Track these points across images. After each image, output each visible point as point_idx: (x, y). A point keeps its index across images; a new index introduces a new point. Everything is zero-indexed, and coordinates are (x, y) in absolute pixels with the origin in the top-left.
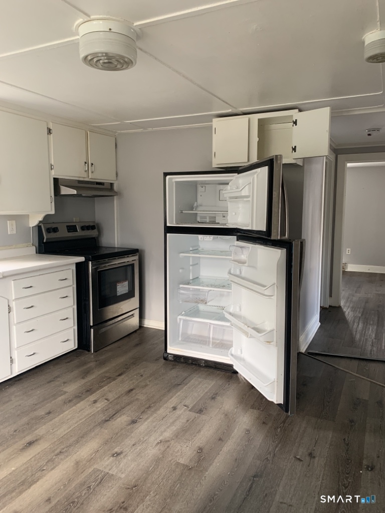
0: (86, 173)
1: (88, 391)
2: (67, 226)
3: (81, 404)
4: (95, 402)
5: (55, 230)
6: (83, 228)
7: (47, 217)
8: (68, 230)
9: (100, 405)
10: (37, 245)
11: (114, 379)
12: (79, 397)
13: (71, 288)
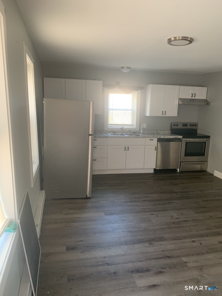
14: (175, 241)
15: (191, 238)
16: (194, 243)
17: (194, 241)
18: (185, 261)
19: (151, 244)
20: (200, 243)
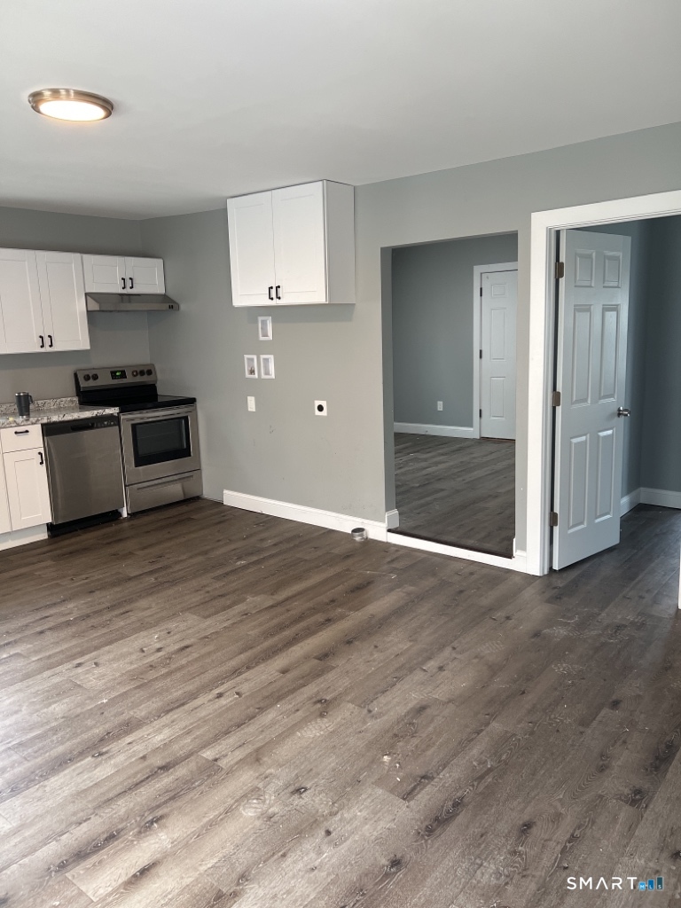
14: (170, 714)
15: (211, 690)
16: (222, 698)
17: (220, 696)
18: (210, 758)
19: (101, 754)
20: (237, 694)
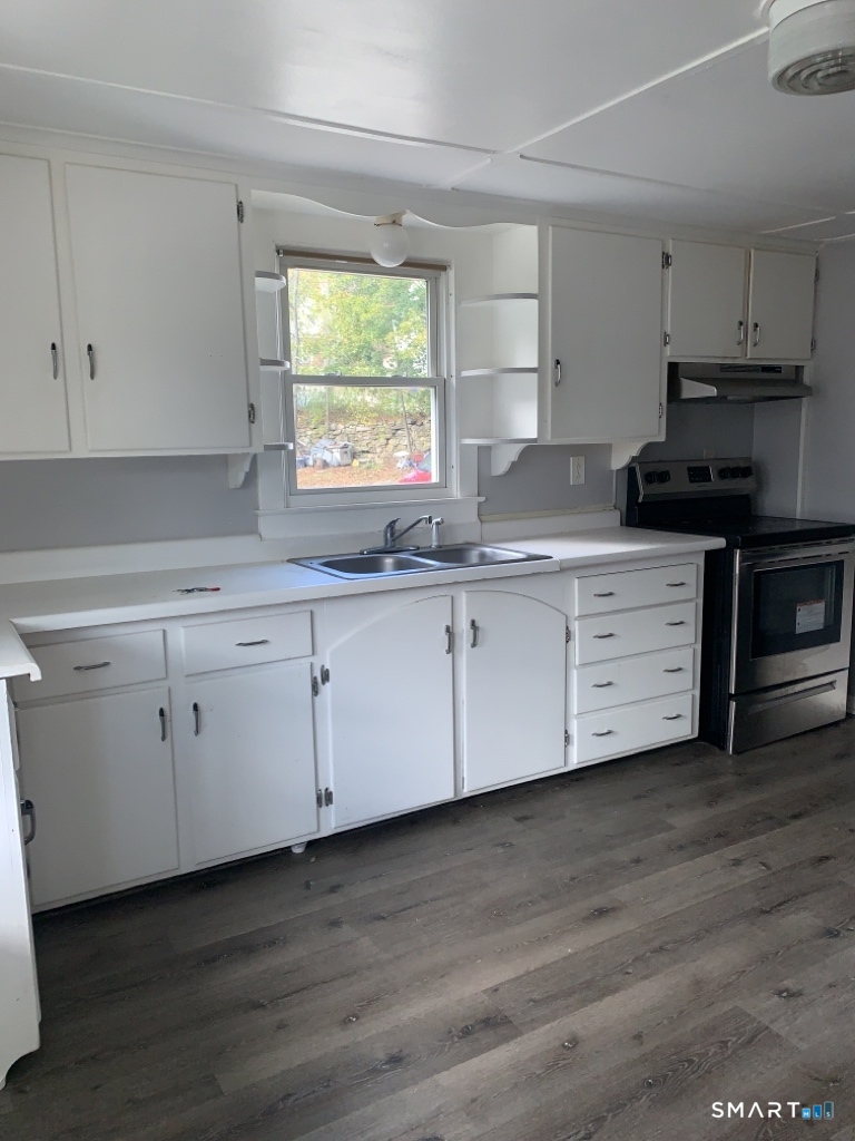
0: (739, 348)
1: (719, 836)
2: (689, 469)
3: (706, 861)
4: (737, 862)
5: (663, 477)
6: (723, 474)
7: (648, 448)
8: (690, 477)
9: (749, 873)
10: (624, 509)
11: (782, 824)
12: (701, 843)
13: (693, 605)
